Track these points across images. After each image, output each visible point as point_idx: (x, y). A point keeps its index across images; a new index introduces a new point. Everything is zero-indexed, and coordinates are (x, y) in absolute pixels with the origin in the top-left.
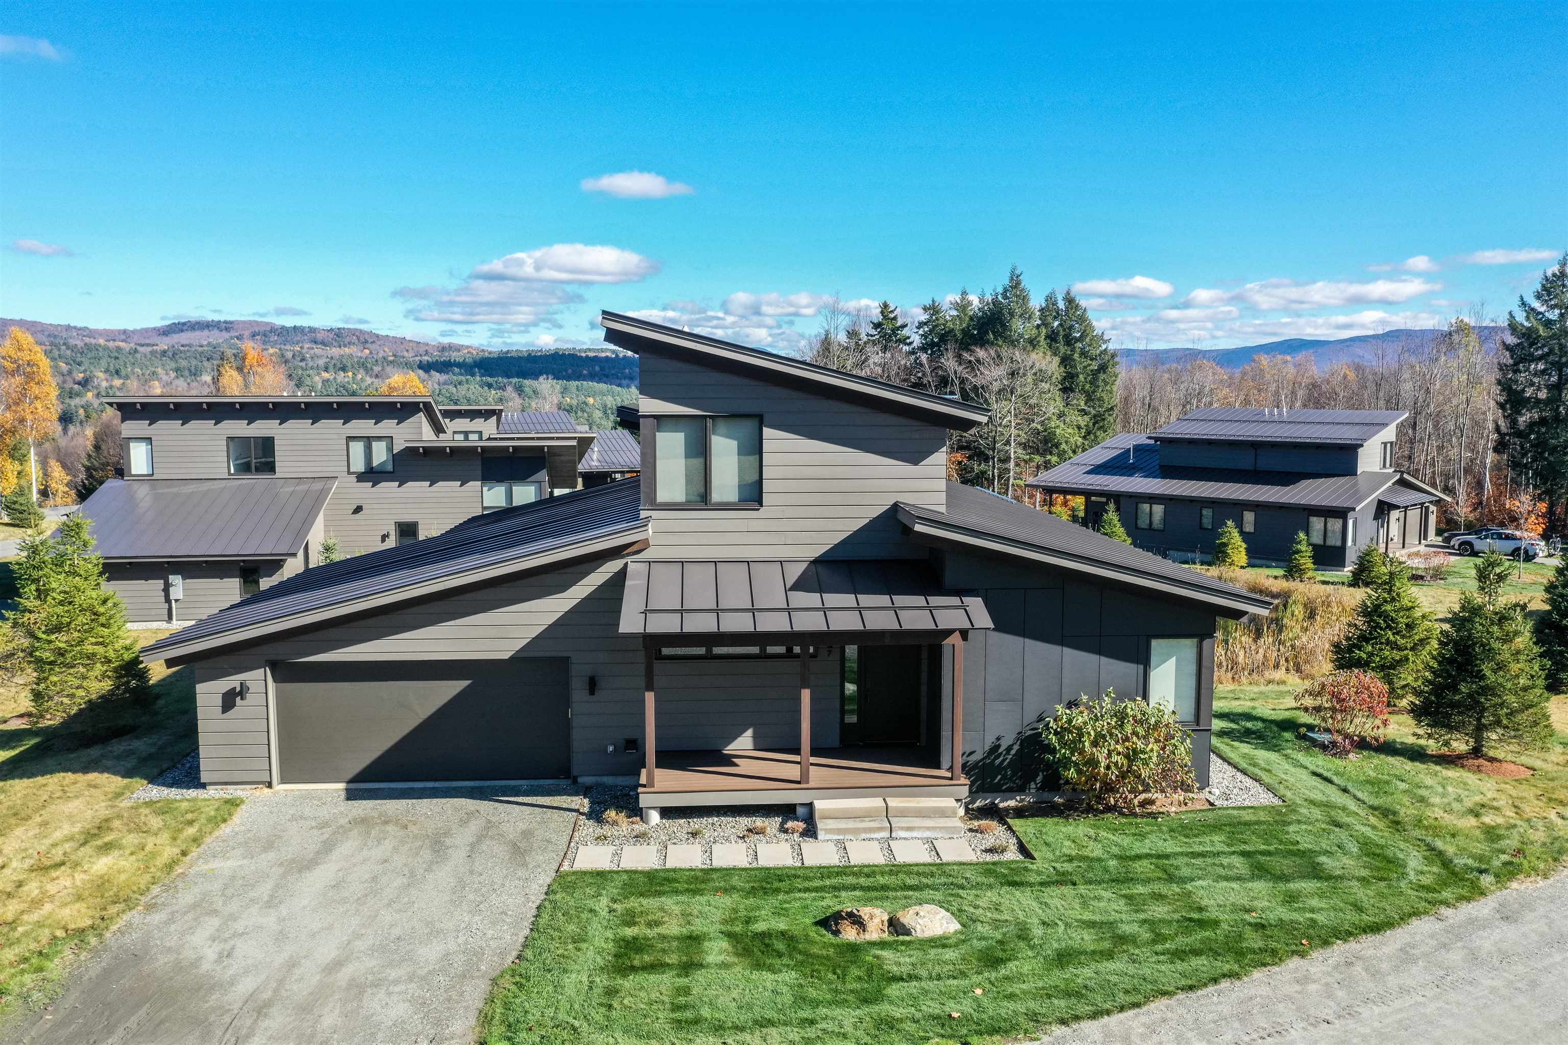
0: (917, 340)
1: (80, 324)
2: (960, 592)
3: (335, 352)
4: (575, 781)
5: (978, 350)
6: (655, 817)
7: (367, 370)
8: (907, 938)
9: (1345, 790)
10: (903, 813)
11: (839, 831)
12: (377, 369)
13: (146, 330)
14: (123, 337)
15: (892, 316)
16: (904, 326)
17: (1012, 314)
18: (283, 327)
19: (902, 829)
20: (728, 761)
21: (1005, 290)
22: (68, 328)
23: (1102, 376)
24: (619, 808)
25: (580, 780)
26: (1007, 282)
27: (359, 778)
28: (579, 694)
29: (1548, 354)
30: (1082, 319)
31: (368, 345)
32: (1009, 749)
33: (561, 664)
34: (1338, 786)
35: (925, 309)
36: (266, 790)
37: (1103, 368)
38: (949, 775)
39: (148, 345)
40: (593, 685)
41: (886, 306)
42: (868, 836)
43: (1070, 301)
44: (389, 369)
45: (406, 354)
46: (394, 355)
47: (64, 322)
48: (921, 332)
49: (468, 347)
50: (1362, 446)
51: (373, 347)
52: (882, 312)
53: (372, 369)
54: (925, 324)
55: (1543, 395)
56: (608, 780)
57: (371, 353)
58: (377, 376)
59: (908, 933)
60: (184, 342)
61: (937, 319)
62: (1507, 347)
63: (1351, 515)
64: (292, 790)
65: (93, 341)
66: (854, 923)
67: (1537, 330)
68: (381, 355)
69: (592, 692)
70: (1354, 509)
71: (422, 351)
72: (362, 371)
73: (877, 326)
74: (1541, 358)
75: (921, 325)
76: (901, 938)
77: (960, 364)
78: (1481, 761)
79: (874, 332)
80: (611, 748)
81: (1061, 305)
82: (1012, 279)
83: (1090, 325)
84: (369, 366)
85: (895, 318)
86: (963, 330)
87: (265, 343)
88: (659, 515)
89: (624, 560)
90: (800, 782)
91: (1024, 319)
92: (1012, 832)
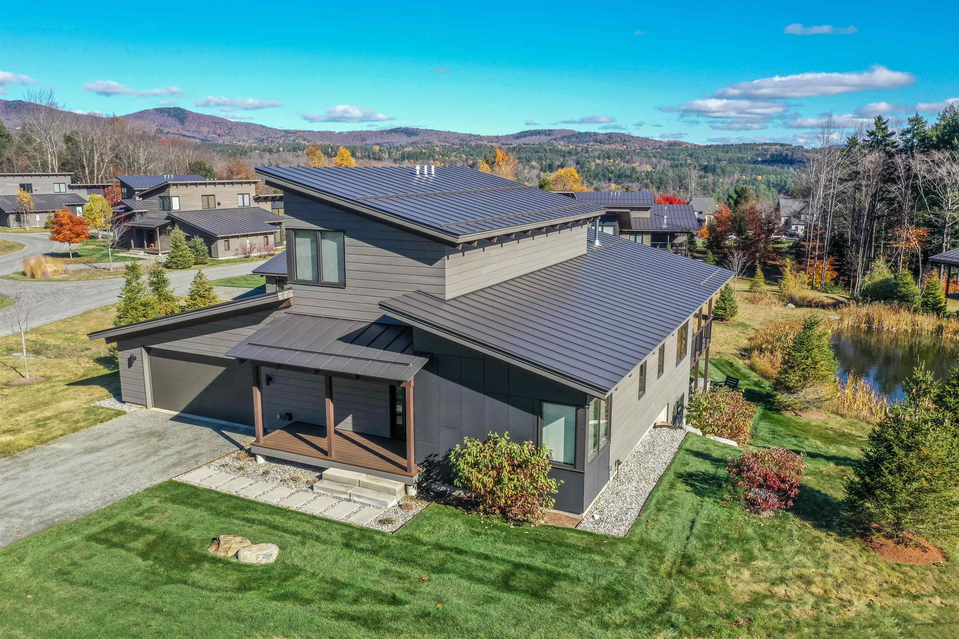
0: (901, 144)
1: (476, 134)
3: (606, 147)
6: (261, 459)
7: (622, 158)
11: (324, 489)
13: (508, 136)
14: (496, 140)
15: (883, 126)
18: (579, 133)
22: (470, 135)
27: (185, 411)
31: (626, 143)
35: (910, 121)
36: (144, 410)
39: (507, 144)
40: (268, 380)
41: (879, 119)
45: (648, 148)
46: (641, 149)
47: (468, 132)
48: (905, 138)
49: (686, 143)
51: (628, 144)
52: (876, 124)
53: (625, 157)
54: (909, 131)
57: (627, 147)
60: (526, 142)
61: (918, 128)
65: (481, 143)
68: (632, 149)
69: (268, 383)
71: (657, 146)
73: (872, 134)
75: (905, 133)
79: (868, 138)
80: (279, 416)
84: (624, 155)
85: (886, 128)
86: (938, 136)
87: (569, 142)
88: (296, 287)
89: (281, 311)
90: (327, 455)
92: (420, 512)
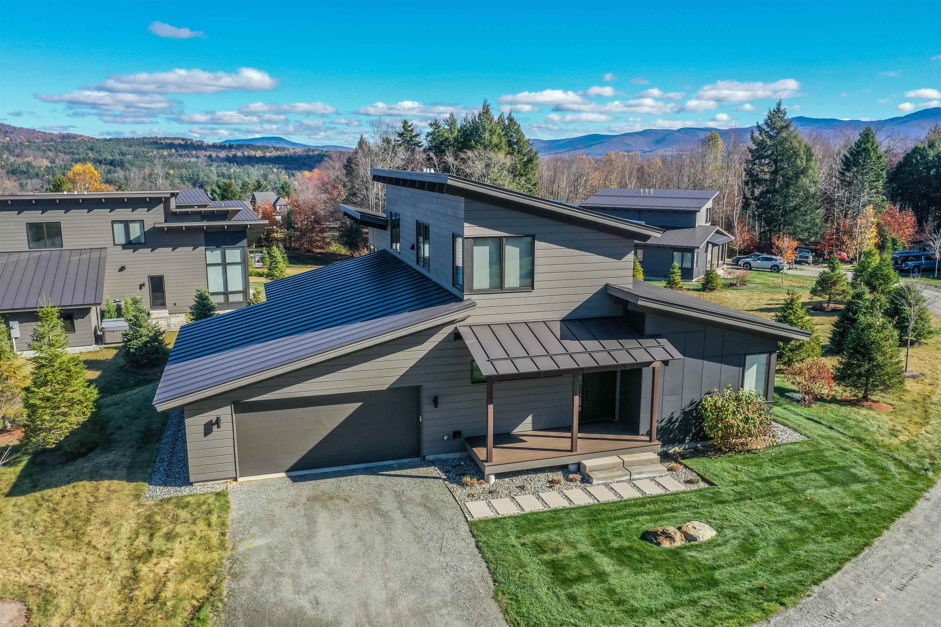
0: (425, 143)
2: (654, 336)
4: (424, 459)
5: (469, 152)
6: (492, 479)
7: (10, 152)
8: (696, 543)
9: (831, 428)
10: (632, 464)
11: (604, 479)
12: (17, 151)
15: (410, 129)
16: (417, 135)
17: (485, 130)
19: (636, 473)
20: (516, 439)
21: (480, 115)
23: (530, 165)
24: (472, 476)
25: (427, 458)
26: (481, 110)
27: (294, 468)
28: (427, 408)
29: (771, 155)
30: (518, 131)
31: (7, 134)
32: (677, 419)
33: (417, 390)
34: (826, 425)
35: (431, 125)
36: (234, 483)
37: (530, 161)
38: (648, 438)
40: (435, 401)
42: (619, 479)
43: (511, 120)
44: (26, 151)
45: (37, 140)
46: (28, 141)
48: (428, 139)
49: (81, 136)
50: (699, 211)
51: (12, 135)
52: (404, 127)
53: (13, 151)
54: (431, 134)
55: (767, 177)
56: (443, 456)
57: (11, 140)
58: (18, 156)
59: (695, 539)
61: (438, 132)
62: (751, 151)
63: (696, 250)
64: (251, 481)
66: (667, 537)
67: (766, 141)
68: (18, 141)
69: (436, 406)
70: (698, 248)
71: (48, 138)
72: (6, 152)
73: (401, 135)
74: (767, 157)
75: (428, 135)
76: (693, 543)
77: (456, 160)
78: (869, 403)
79: (399, 139)
80: (445, 438)
81: (506, 122)
82: (484, 108)
83: (522, 134)
84: (11, 149)
85: (412, 130)
86: (454, 138)
88: (474, 297)
89: (454, 326)
90: (571, 451)
91: (492, 132)
92: (689, 469)
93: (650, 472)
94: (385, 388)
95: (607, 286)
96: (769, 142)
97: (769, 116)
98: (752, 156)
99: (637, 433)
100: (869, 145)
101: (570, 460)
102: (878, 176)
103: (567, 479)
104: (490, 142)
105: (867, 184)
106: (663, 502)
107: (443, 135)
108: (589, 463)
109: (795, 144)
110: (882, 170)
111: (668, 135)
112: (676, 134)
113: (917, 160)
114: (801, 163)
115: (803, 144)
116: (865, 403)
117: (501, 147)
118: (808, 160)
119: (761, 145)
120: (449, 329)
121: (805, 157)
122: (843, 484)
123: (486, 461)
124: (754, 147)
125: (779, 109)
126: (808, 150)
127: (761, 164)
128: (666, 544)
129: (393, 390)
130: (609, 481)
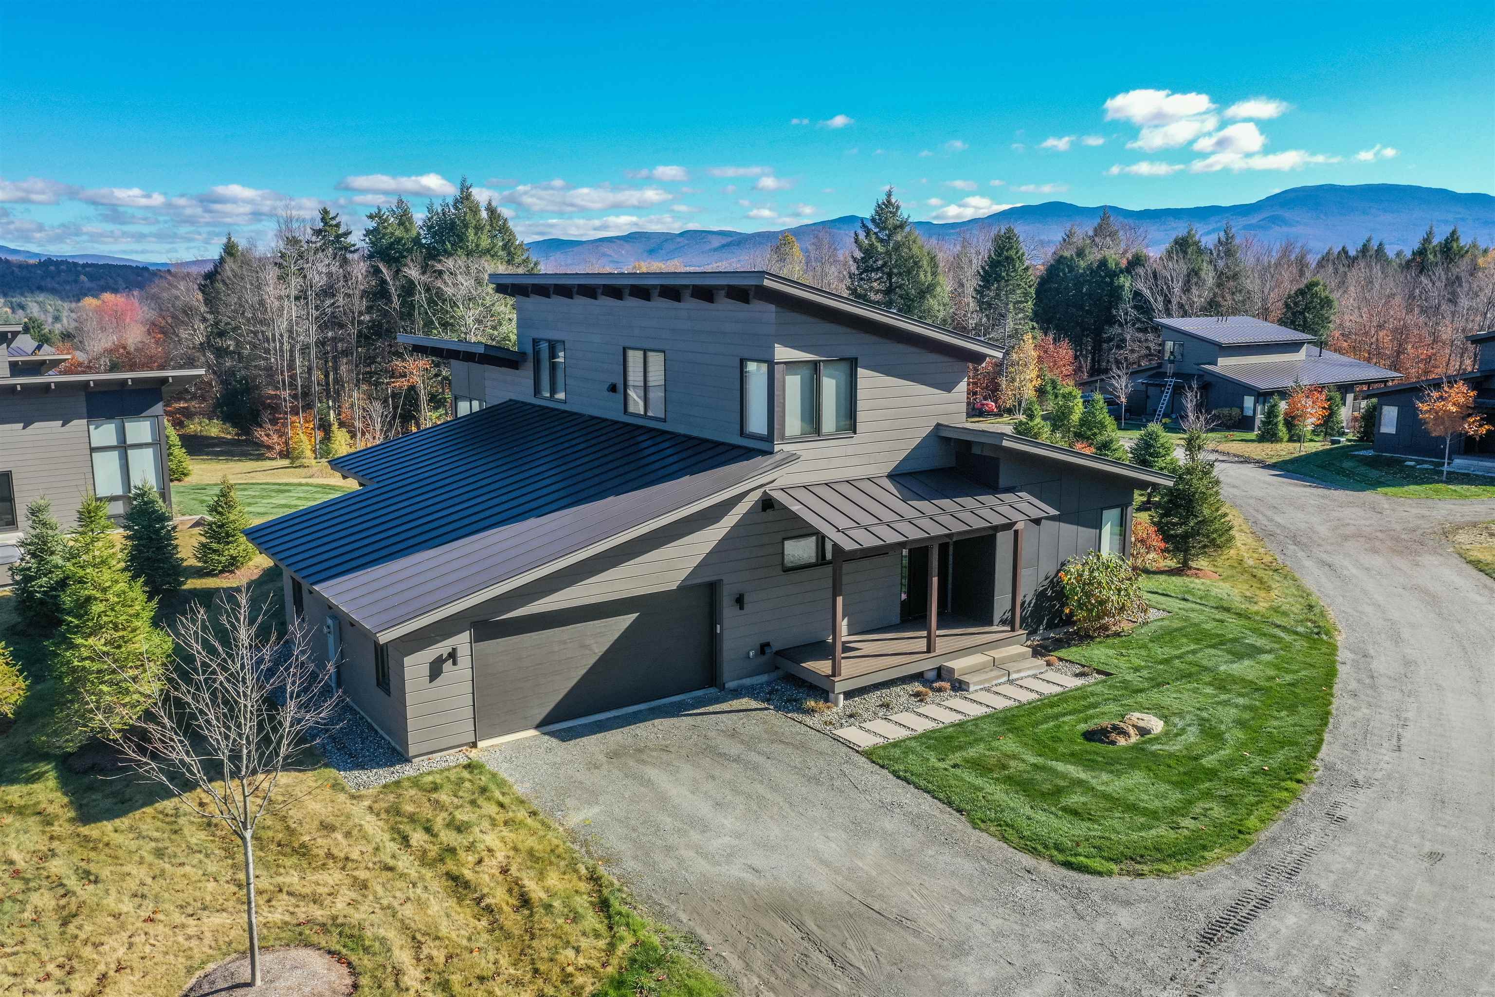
4: (723, 687)
5: (445, 261)
6: (841, 700)
8: (1154, 735)
9: (1184, 600)
10: (1004, 661)
11: (982, 682)
15: (334, 222)
16: (347, 233)
19: (1015, 672)
21: (458, 203)
24: (814, 698)
25: (729, 685)
26: (458, 194)
28: (729, 612)
29: (883, 266)
30: (505, 228)
32: (1030, 603)
33: (715, 587)
34: (1176, 598)
36: (474, 750)
38: (1007, 629)
40: (739, 601)
41: (325, 212)
42: (998, 681)
43: (492, 211)
52: (323, 219)
56: (747, 681)
59: (1150, 731)
61: (384, 227)
62: (855, 260)
64: (496, 746)
67: (876, 247)
69: (742, 608)
73: (318, 232)
74: (878, 269)
75: (368, 233)
76: (1151, 735)
77: (424, 273)
78: (1194, 571)
79: (315, 239)
80: (751, 654)
82: (462, 191)
83: (512, 233)
85: (338, 225)
88: (788, 448)
89: (762, 490)
90: (929, 651)
91: (478, 228)
92: (1067, 661)
93: (1029, 669)
94: (674, 586)
95: (938, 425)
96: (880, 248)
97: (877, 212)
98: (858, 268)
99: (991, 623)
100: (1012, 253)
101: (927, 665)
102: (1026, 294)
103: (932, 689)
104: (477, 246)
105: (1011, 306)
106: (1075, 698)
107: (392, 234)
108: (958, 665)
109: (915, 250)
110: (1030, 287)
111: (666, 240)
112: (679, 240)
113: (1064, 274)
114: (925, 277)
115: (925, 250)
116: (1189, 572)
117: (496, 253)
118: (934, 274)
119: (869, 252)
120: (756, 496)
121: (929, 270)
122: (1250, 656)
123: (834, 675)
124: (859, 255)
125: (889, 201)
126: (933, 259)
127: (870, 280)
128: (1122, 742)
129: (684, 588)
130: (987, 685)
